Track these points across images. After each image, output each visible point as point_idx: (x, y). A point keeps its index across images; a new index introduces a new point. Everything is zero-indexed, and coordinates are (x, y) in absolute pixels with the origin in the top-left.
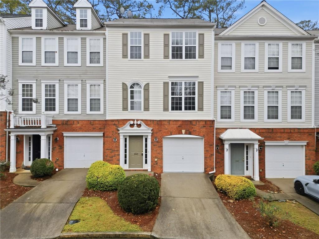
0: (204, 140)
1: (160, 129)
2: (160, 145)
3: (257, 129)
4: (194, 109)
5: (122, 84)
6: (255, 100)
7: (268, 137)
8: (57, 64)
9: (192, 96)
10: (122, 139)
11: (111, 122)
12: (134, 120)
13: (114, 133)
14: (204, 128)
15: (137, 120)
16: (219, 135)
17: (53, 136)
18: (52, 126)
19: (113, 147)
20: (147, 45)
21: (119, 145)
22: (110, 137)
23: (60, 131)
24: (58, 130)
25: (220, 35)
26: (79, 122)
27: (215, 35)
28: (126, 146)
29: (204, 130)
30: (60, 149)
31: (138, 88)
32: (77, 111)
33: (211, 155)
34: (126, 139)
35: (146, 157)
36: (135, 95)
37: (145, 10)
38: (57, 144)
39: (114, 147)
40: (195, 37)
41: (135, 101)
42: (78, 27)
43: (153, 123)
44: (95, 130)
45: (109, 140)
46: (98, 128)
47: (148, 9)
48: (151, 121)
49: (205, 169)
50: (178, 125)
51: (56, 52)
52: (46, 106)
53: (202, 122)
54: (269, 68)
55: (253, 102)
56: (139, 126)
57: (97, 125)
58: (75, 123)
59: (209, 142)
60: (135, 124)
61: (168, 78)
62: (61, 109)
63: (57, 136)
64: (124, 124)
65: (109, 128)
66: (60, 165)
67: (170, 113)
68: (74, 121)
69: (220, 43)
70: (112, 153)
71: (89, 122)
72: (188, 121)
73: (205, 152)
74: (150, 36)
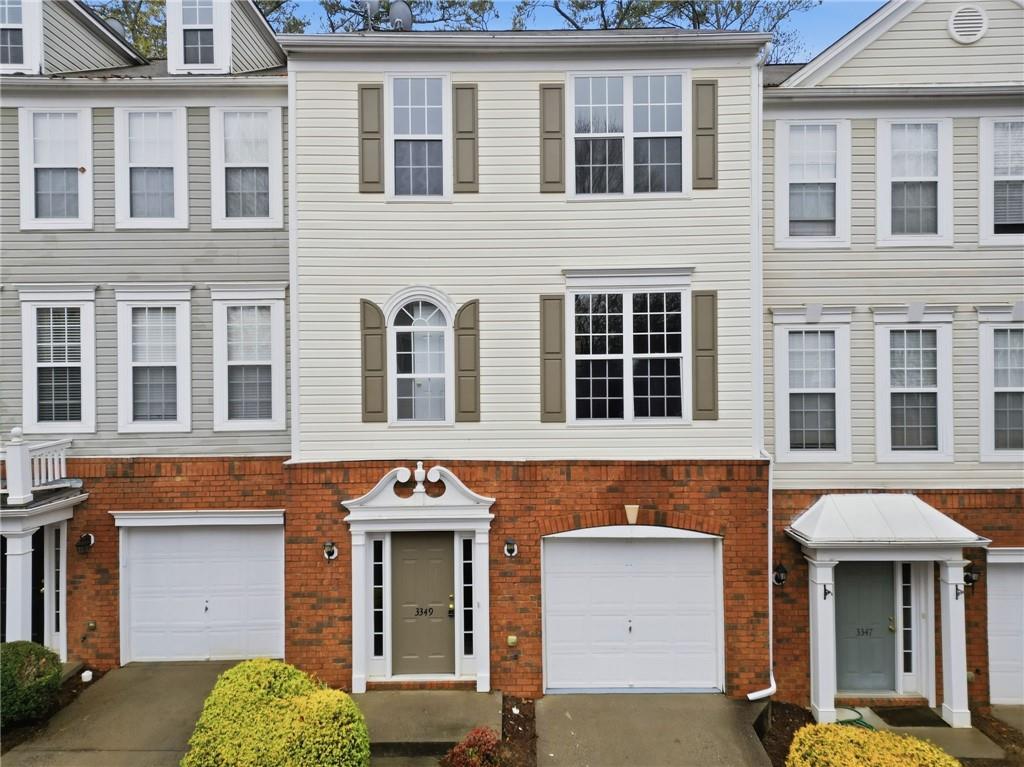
0: (724, 551)
1: (527, 502)
2: (527, 573)
3: (951, 493)
4: (675, 410)
5: (358, 307)
6: (938, 368)
7: (1001, 528)
8: (85, 220)
9: (666, 355)
10: (362, 550)
11: (311, 472)
12: (411, 464)
13: (326, 522)
14: (723, 494)
15: (428, 464)
16: (784, 522)
17: (71, 529)
18: (67, 484)
19: (322, 584)
20: (467, 136)
21: (349, 575)
22: (310, 540)
23: (100, 507)
24: (94, 502)
25: (785, 85)
26: (184, 469)
27: (766, 87)
28: (378, 578)
29: (722, 503)
30: (100, 582)
31: (432, 323)
32: (174, 417)
33: (757, 614)
34: (378, 547)
35: (468, 624)
36: (417, 352)
37: (464, 17)
38: (87, 561)
39: (325, 582)
40: (676, 96)
41: (420, 379)
42: (175, 62)
43: (498, 476)
44: (250, 499)
45: (304, 553)
46: (264, 492)
47: (474, 16)
48: (486, 464)
49: (729, 676)
50: (609, 484)
51: (83, 170)
52: (40, 397)
53: (712, 469)
54: (1000, 229)
55: (932, 377)
56: (436, 488)
57: (259, 479)
58: (163, 471)
59: (744, 560)
60: (415, 483)
61: (561, 279)
62: (106, 412)
63: (89, 527)
64: (372, 483)
65: (303, 498)
66: (104, 651)
67: (570, 428)
68: (159, 463)
69: (783, 121)
70: (320, 612)
71: (226, 464)
72: (650, 464)
73: (730, 603)
74: (481, 95)
